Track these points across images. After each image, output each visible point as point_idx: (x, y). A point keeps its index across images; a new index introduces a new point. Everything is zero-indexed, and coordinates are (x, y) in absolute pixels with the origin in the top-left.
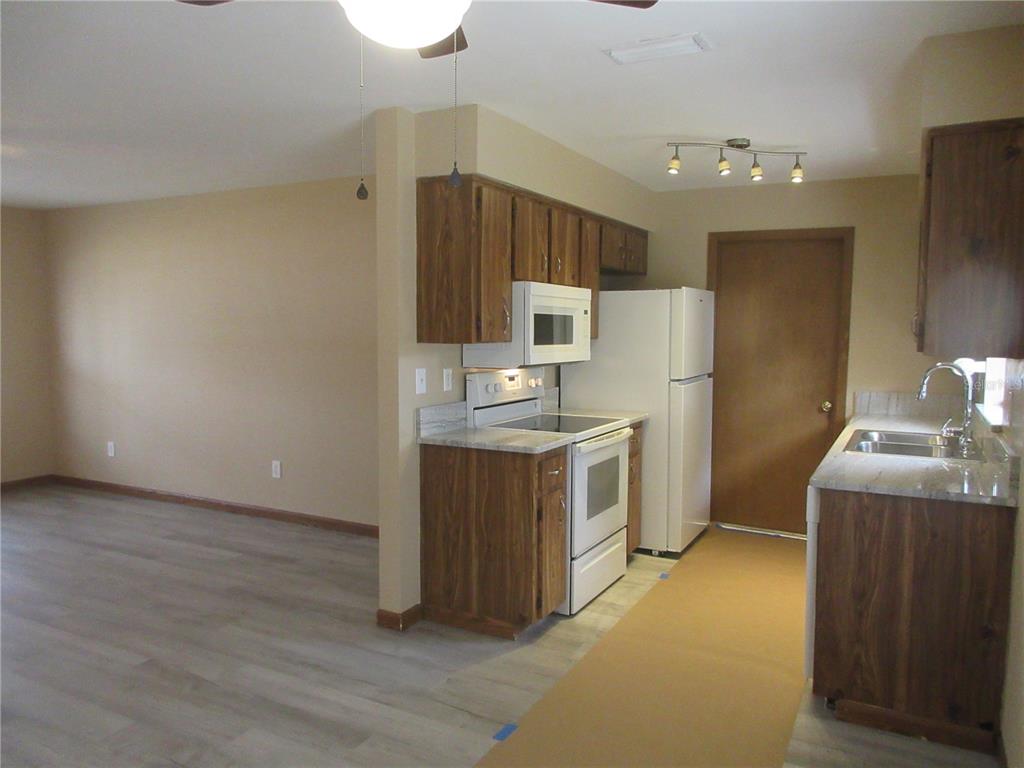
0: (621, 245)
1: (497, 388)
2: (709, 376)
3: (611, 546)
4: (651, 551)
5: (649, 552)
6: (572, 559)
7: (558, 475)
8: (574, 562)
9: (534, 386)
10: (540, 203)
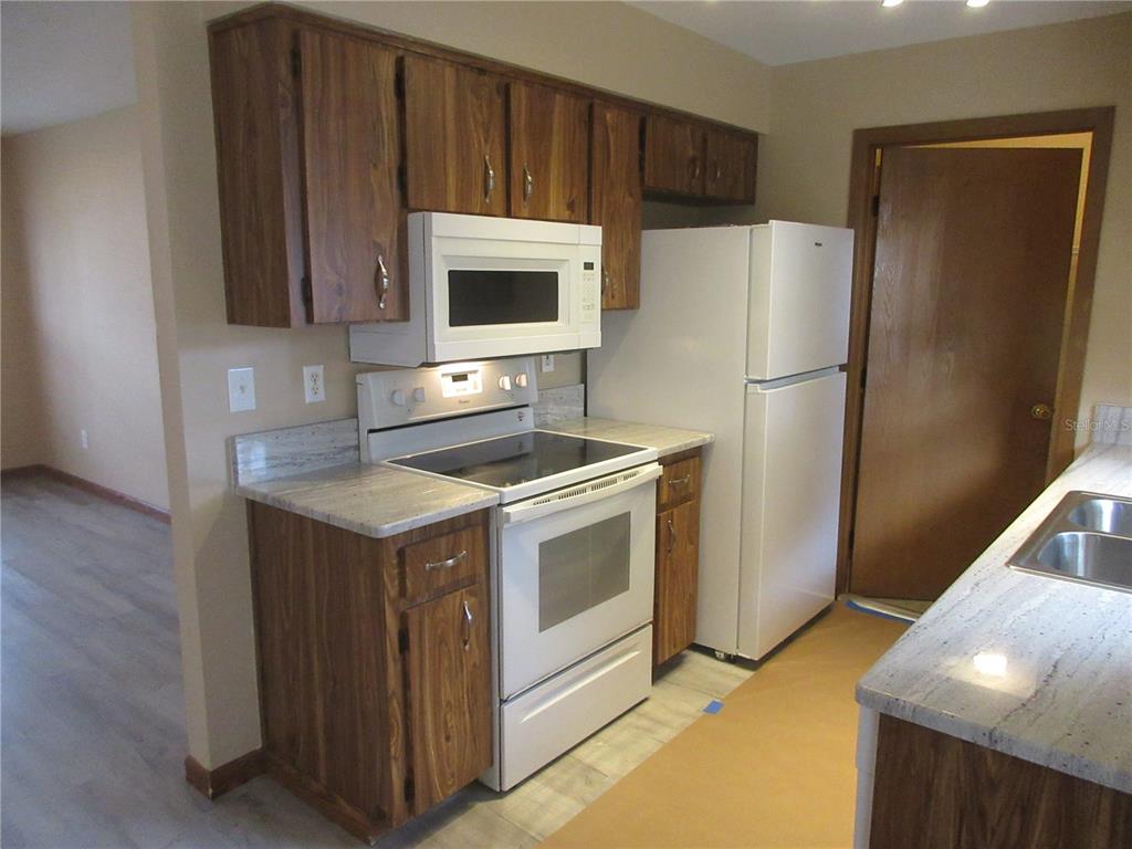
0: (691, 152)
1: (416, 397)
2: (842, 368)
3: (618, 656)
4: (714, 650)
5: (710, 652)
6: (502, 701)
7: (453, 567)
8: (506, 707)
9: (508, 387)
10: (482, 71)
